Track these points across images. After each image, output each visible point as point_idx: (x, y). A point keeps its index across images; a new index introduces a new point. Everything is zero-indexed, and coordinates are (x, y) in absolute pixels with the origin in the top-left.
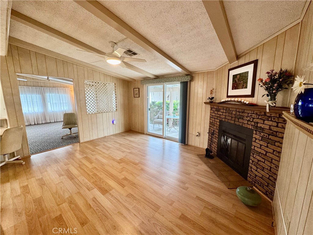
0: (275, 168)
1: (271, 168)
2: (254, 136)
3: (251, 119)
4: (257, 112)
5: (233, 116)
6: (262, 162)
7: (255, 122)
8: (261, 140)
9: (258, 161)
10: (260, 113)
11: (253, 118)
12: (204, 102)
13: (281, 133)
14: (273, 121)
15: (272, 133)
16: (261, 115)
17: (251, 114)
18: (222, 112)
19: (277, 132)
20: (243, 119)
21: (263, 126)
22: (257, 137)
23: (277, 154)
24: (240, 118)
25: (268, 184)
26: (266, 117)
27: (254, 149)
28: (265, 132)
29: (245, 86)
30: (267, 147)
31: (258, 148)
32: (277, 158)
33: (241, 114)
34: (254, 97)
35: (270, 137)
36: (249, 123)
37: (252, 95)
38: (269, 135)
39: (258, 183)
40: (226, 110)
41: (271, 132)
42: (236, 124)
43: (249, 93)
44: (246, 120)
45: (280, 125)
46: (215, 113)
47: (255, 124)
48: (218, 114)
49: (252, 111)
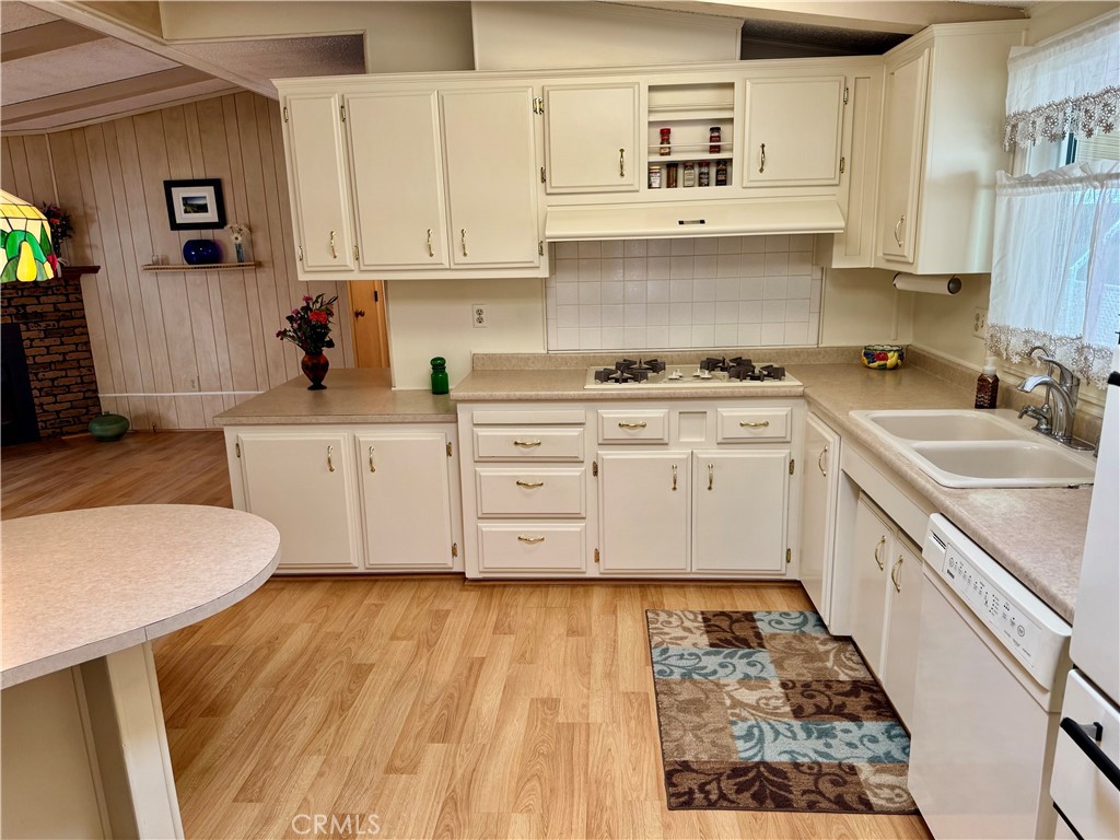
0: (88, 373)
1: (81, 377)
2: (24, 335)
6: (61, 377)
7: (16, 307)
8: (45, 337)
9: (52, 380)
13: (78, 310)
15: (63, 315)
19: (70, 311)
22: (31, 334)
25: (86, 408)
27: (35, 363)
28: (47, 319)
30: (62, 344)
31: (42, 355)
35: (62, 323)
38: (58, 321)
39: (68, 422)
41: (60, 314)
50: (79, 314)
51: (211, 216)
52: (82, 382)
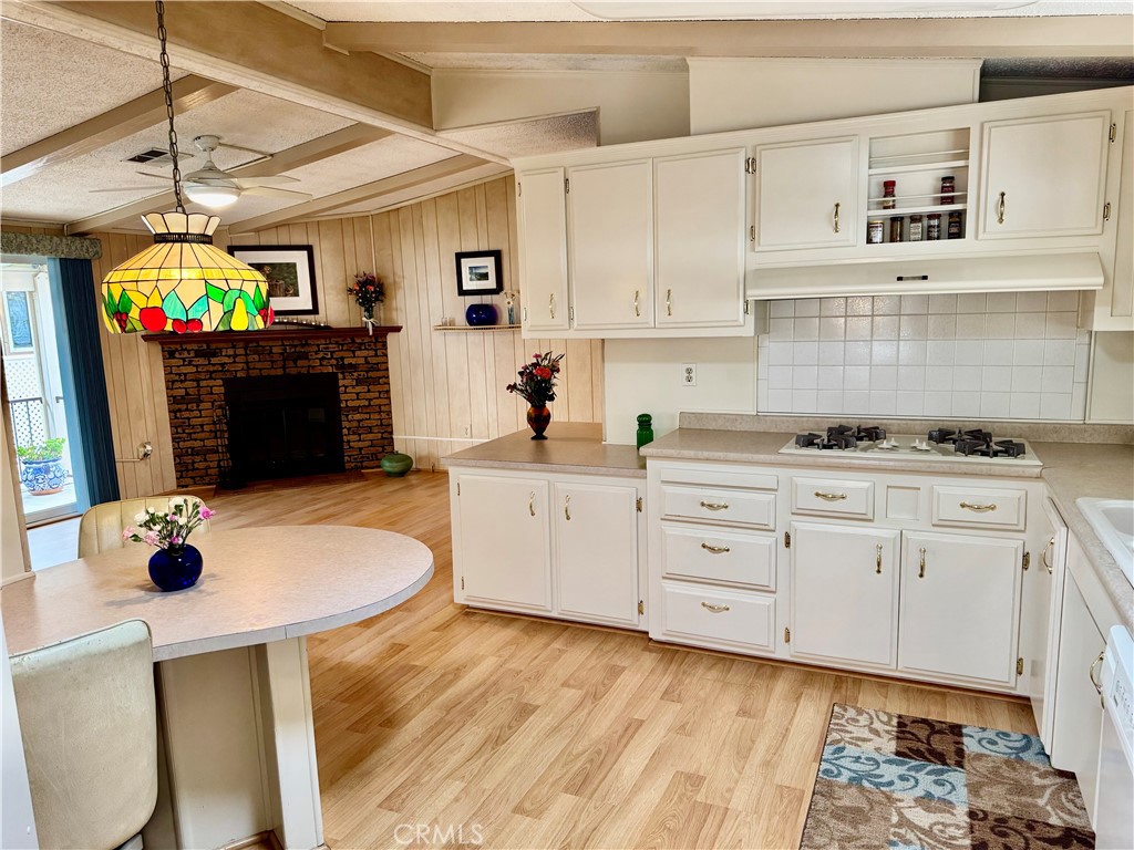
0: (386, 417)
1: (381, 420)
2: (341, 383)
3: (326, 354)
4: (337, 340)
5: (276, 357)
6: (366, 419)
7: (337, 359)
8: (356, 385)
9: (359, 421)
11: (332, 353)
12: (142, 336)
13: (383, 363)
14: (368, 350)
17: (325, 346)
18: (229, 356)
19: (377, 364)
20: (307, 358)
21: (353, 361)
22: (346, 382)
23: (385, 396)
24: (299, 358)
25: (382, 446)
27: (347, 407)
28: (359, 370)
29: (293, 292)
30: (369, 391)
31: (353, 400)
34: (320, 314)
35: (370, 374)
36: (325, 363)
37: (315, 311)
38: (367, 372)
40: (245, 349)
41: (370, 366)
42: (289, 374)
43: (308, 306)
44: (317, 358)
45: (379, 353)
46: (194, 363)
47: (338, 361)
48: (214, 365)
50: (383, 367)
51: (491, 283)
52: (382, 425)
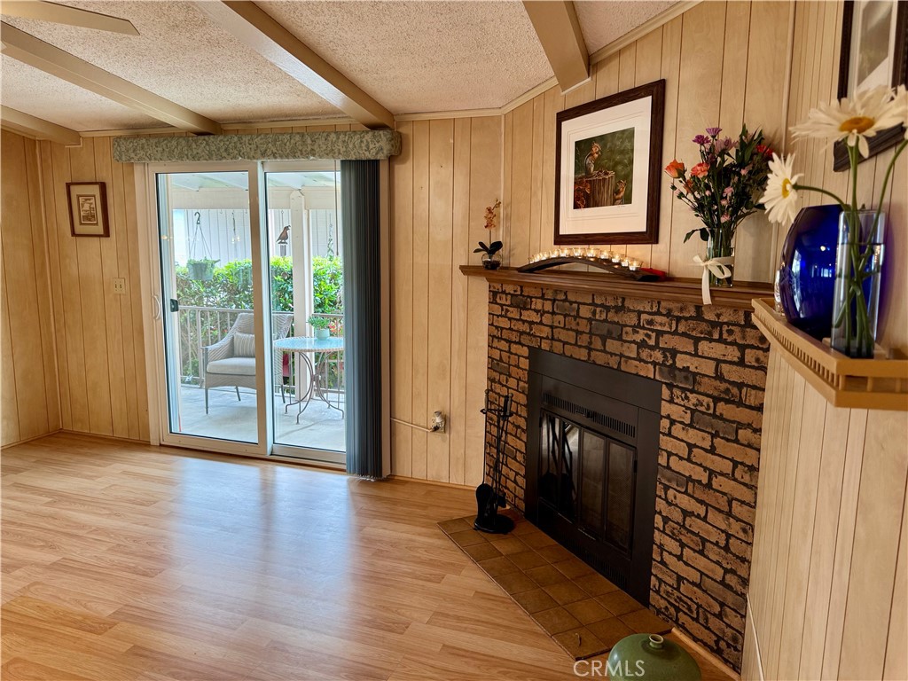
0: (741, 535)
1: (729, 536)
3: (649, 337)
4: (672, 305)
5: (584, 326)
6: (698, 516)
7: (664, 350)
8: (691, 426)
9: (686, 513)
10: (682, 310)
11: (660, 334)
12: (462, 268)
13: (754, 387)
14: (725, 342)
15: (727, 391)
16: (686, 319)
17: (649, 317)
18: (537, 311)
20: (620, 338)
21: (693, 365)
23: (747, 479)
24: (609, 335)
25: (722, 605)
26: (704, 326)
27: (668, 467)
28: (702, 390)
29: (622, 194)
30: (712, 450)
31: (681, 458)
32: (746, 495)
33: (612, 316)
34: (656, 242)
35: (722, 408)
36: (645, 354)
37: (651, 235)
38: (716, 400)
39: (689, 608)
40: (554, 301)
41: (723, 386)
42: (594, 363)
43: (640, 225)
44: (634, 342)
45: (750, 356)
46: (509, 315)
47: (665, 356)
48: (524, 321)
49: (651, 301)
